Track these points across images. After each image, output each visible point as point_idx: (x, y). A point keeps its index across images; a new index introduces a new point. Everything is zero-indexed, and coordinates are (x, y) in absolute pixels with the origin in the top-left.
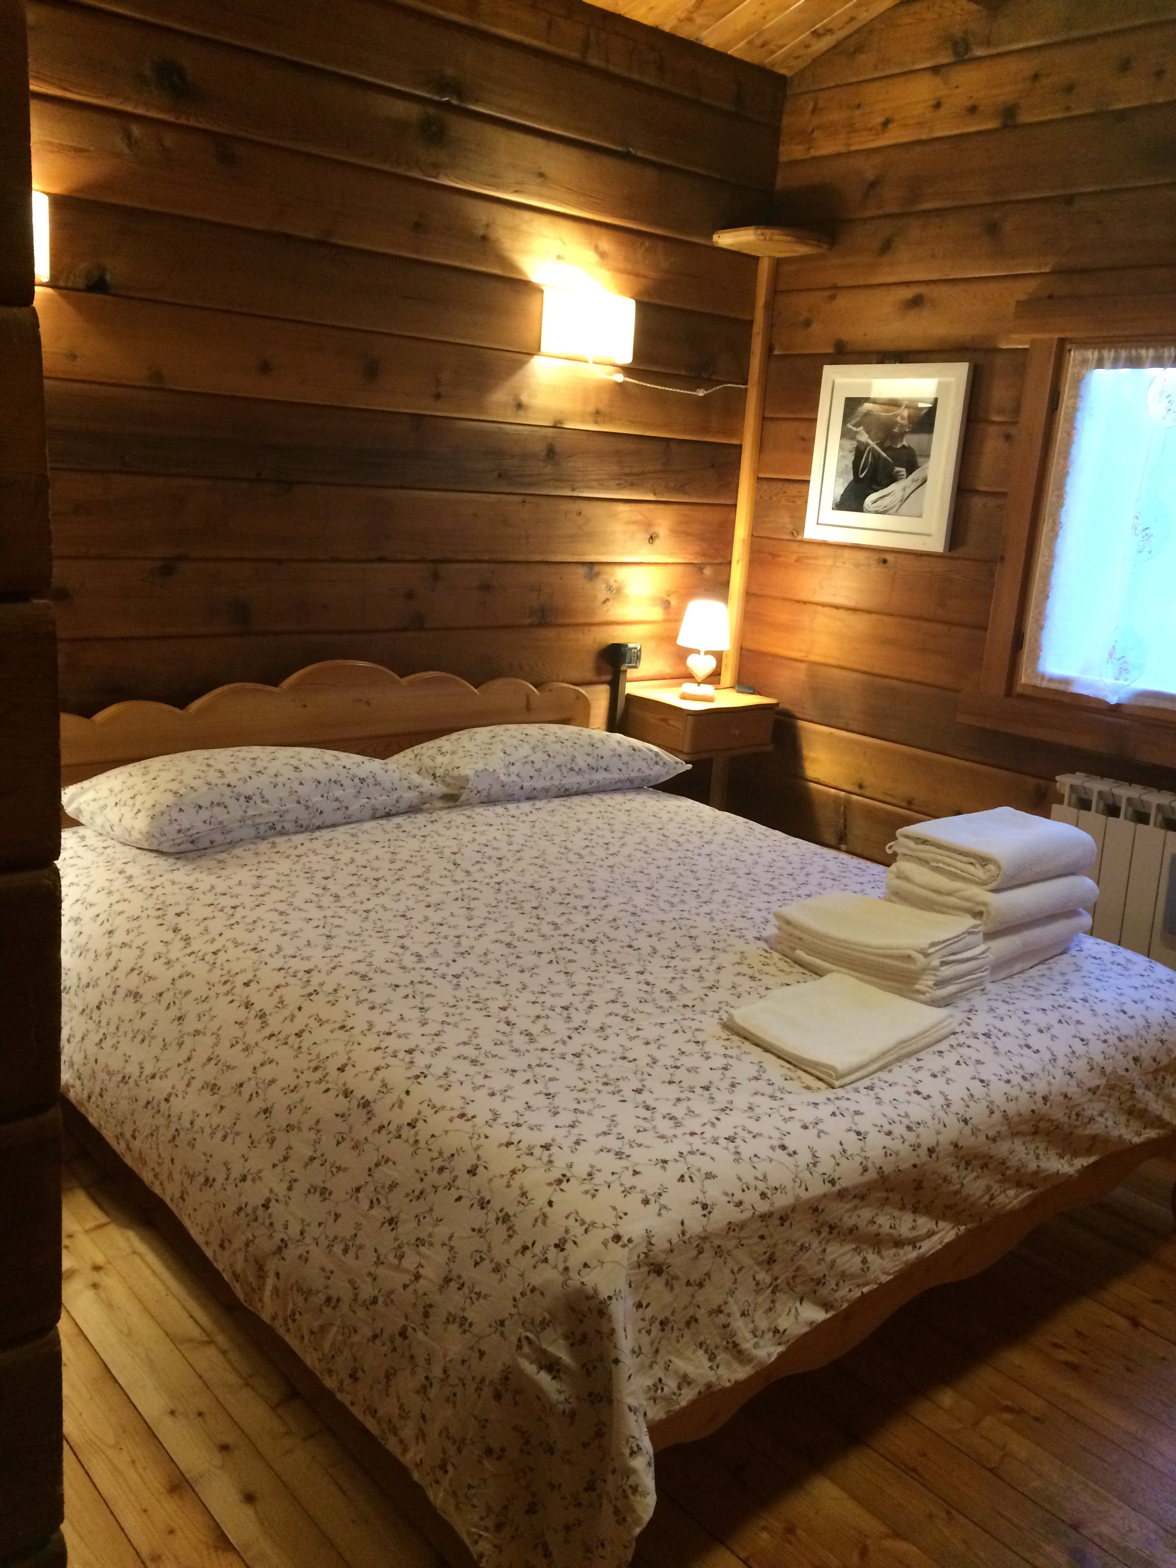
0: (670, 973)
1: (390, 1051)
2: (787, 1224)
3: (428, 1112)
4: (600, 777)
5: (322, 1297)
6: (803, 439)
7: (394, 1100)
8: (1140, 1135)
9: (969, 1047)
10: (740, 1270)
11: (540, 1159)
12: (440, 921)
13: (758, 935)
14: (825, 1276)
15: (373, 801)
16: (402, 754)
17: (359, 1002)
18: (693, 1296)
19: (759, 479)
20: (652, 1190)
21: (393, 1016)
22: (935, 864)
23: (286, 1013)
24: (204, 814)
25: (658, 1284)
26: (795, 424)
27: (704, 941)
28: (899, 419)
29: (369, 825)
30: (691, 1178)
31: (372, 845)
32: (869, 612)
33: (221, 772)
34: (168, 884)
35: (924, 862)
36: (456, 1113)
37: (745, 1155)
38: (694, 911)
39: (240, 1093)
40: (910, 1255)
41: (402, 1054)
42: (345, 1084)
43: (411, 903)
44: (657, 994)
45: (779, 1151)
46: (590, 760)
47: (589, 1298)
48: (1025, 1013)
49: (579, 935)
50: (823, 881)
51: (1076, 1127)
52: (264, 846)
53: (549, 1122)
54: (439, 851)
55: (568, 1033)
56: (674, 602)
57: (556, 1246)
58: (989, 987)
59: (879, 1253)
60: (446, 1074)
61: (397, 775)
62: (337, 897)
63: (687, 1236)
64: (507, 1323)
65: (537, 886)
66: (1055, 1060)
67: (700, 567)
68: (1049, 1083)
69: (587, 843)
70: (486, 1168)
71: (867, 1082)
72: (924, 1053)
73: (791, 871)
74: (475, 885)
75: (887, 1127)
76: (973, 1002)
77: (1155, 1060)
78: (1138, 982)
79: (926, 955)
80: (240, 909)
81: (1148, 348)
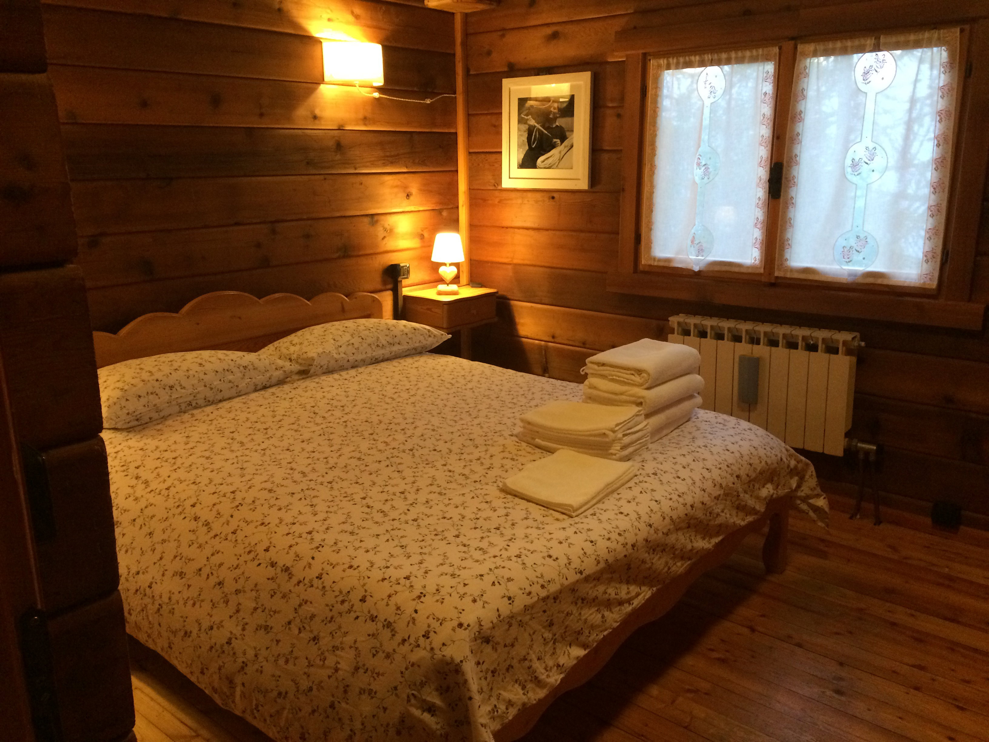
0: (462, 463)
1: (297, 534)
2: (558, 601)
3: (328, 568)
4: (396, 348)
5: (275, 693)
6: (495, 126)
7: (305, 564)
8: (744, 520)
9: (646, 482)
10: (534, 633)
11: (405, 586)
12: (312, 450)
13: (511, 433)
14: (582, 629)
15: (254, 380)
16: (266, 348)
17: (271, 507)
18: (509, 653)
19: (470, 153)
20: (477, 593)
21: (295, 512)
22: (611, 377)
23: (223, 520)
24: (143, 401)
25: (488, 649)
26: (489, 117)
27: (479, 441)
28: (552, 109)
29: (254, 395)
30: (499, 582)
31: (258, 408)
32: (547, 230)
33: (150, 372)
34: (126, 449)
35: (603, 377)
36: (346, 566)
37: (529, 565)
38: (469, 424)
39: (200, 575)
40: (628, 609)
41: (304, 535)
42: (270, 559)
43: (291, 441)
44: (457, 476)
45: (547, 559)
46: (388, 339)
47: (448, 664)
48: (674, 458)
49: (402, 447)
50: (543, 396)
51: (710, 520)
52: (186, 417)
53: (406, 563)
54: (303, 406)
55: (407, 507)
56: (426, 235)
57: (424, 636)
58: (650, 446)
59: (611, 610)
60: (335, 543)
61: (267, 362)
62: (242, 443)
63: (502, 617)
64: (398, 688)
65: (370, 420)
66: (694, 483)
67: (440, 211)
68: (693, 497)
69: (395, 390)
70: (371, 596)
71: (591, 511)
72: (621, 489)
73: (522, 393)
74: (331, 425)
75: (607, 536)
76: (643, 456)
77: (748, 475)
78: (732, 432)
79: (614, 432)
80: (179, 459)
81: (695, 56)
